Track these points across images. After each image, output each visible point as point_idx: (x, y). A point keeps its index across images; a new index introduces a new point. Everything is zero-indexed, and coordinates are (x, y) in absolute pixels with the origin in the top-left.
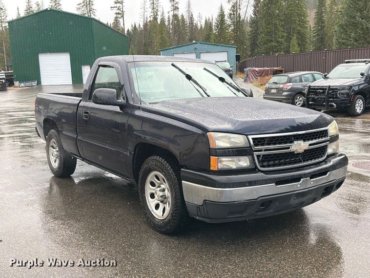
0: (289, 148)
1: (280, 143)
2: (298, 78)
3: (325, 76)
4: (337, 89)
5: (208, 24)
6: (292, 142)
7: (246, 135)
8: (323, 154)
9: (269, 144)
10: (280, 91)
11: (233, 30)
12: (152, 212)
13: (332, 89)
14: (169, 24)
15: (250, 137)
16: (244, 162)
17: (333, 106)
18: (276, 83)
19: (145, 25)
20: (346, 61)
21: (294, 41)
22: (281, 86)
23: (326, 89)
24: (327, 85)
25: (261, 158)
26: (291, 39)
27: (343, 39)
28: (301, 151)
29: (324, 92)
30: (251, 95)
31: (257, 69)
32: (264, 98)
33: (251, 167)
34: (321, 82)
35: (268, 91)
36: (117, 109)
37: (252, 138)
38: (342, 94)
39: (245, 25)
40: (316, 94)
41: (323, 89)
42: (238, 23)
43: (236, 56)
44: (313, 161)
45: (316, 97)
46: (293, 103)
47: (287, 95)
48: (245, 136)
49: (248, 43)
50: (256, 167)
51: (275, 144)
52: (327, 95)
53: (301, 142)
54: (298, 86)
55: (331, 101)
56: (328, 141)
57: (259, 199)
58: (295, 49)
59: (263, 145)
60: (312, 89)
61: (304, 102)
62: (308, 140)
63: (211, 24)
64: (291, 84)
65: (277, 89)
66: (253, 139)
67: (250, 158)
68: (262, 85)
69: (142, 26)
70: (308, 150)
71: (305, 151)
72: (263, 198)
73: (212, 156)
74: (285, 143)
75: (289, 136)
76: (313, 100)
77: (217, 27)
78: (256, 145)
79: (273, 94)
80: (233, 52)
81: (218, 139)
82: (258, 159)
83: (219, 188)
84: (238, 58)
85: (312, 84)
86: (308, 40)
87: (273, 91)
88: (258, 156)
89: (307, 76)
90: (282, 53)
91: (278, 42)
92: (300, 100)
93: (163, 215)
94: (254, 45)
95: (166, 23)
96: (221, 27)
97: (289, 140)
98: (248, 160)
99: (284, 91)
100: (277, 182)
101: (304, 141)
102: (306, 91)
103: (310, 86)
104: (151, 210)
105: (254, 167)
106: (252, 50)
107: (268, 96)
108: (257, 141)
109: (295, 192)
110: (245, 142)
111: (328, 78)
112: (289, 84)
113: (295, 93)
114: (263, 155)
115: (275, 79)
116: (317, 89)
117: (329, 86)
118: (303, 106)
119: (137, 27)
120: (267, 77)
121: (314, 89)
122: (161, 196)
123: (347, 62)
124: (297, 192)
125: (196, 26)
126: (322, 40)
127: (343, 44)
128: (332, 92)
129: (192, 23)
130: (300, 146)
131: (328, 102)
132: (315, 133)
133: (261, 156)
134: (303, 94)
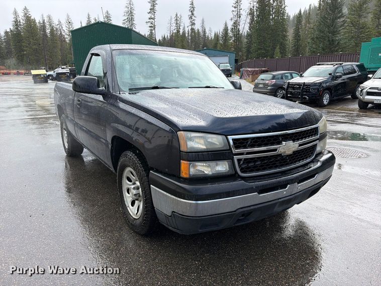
0: (275, 150)
1: (266, 145)
2: (280, 76)
3: (301, 75)
4: (310, 85)
5: (217, 36)
6: (279, 143)
7: (226, 136)
8: (312, 153)
9: (252, 146)
10: (266, 85)
11: (234, 41)
12: (128, 208)
13: (306, 85)
14: (188, 36)
15: (230, 138)
16: (222, 167)
17: (306, 98)
18: (263, 80)
19: (171, 36)
20: (318, 63)
21: (277, 50)
22: (267, 82)
23: (301, 85)
24: (303, 82)
25: (242, 162)
26: (275, 48)
27: (314, 48)
28: (290, 152)
29: (300, 88)
30: (240, 88)
31: (249, 69)
32: (254, 91)
33: (229, 173)
34: (297, 80)
35: (256, 86)
36: (100, 98)
37: (232, 139)
38: (314, 89)
39: (243, 38)
40: (294, 88)
41: (299, 84)
42: (238, 35)
43: (235, 59)
44: (302, 163)
45: (294, 91)
46: (275, 96)
47: (270, 89)
48: (224, 137)
49: (244, 50)
50: (236, 172)
51: (259, 146)
52: (302, 90)
53: (291, 143)
54: (280, 82)
55: (305, 95)
56: (318, 139)
57: (238, 212)
58: (277, 55)
59: (245, 147)
60: (291, 85)
61: (283, 94)
62: (298, 140)
63: (218, 36)
64: (275, 80)
65: (263, 84)
66: (234, 140)
67: (229, 163)
68: (252, 81)
69: (169, 37)
70: (297, 151)
71: (294, 152)
72: (242, 210)
73: (183, 160)
74: (272, 144)
75: (277, 136)
76: (291, 93)
77: (223, 38)
78: (237, 147)
79: (261, 88)
80: (233, 56)
81: (191, 139)
82: (239, 163)
83: (189, 200)
84: (236, 61)
85: (291, 81)
86: (287, 50)
87: (261, 86)
88: (239, 160)
89: (286, 74)
90: (269, 58)
91: (265, 50)
92: (281, 93)
93: (137, 214)
94: (248, 52)
95: (187, 35)
96: (225, 38)
97: (277, 140)
98: (227, 164)
99: (269, 86)
100: (260, 190)
101: (294, 141)
102: (285, 87)
103: (289, 83)
104: (127, 206)
105: (234, 172)
106: (247, 56)
107: (257, 89)
108: (239, 143)
109: (280, 200)
110: (224, 143)
111: (303, 76)
112: (273, 81)
113: (277, 88)
114: (245, 159)
115: (262, 76)
116: (295, 85)
117: (304, 83)
118: (283, 98)
119: (166, 37)
120: (256, 76)
121: (293, 85)
122: (135, 195)
123: (318, 65)
124: (282, 200)
125: (208, 37)
126: (297, 50)
127: (314, 52)
128: (305, 87)
129: (205, 36)
130: (288, 147)
131: (303, 95)
132: (305, 131)
133: (243, 160)
134: (284, 89)
